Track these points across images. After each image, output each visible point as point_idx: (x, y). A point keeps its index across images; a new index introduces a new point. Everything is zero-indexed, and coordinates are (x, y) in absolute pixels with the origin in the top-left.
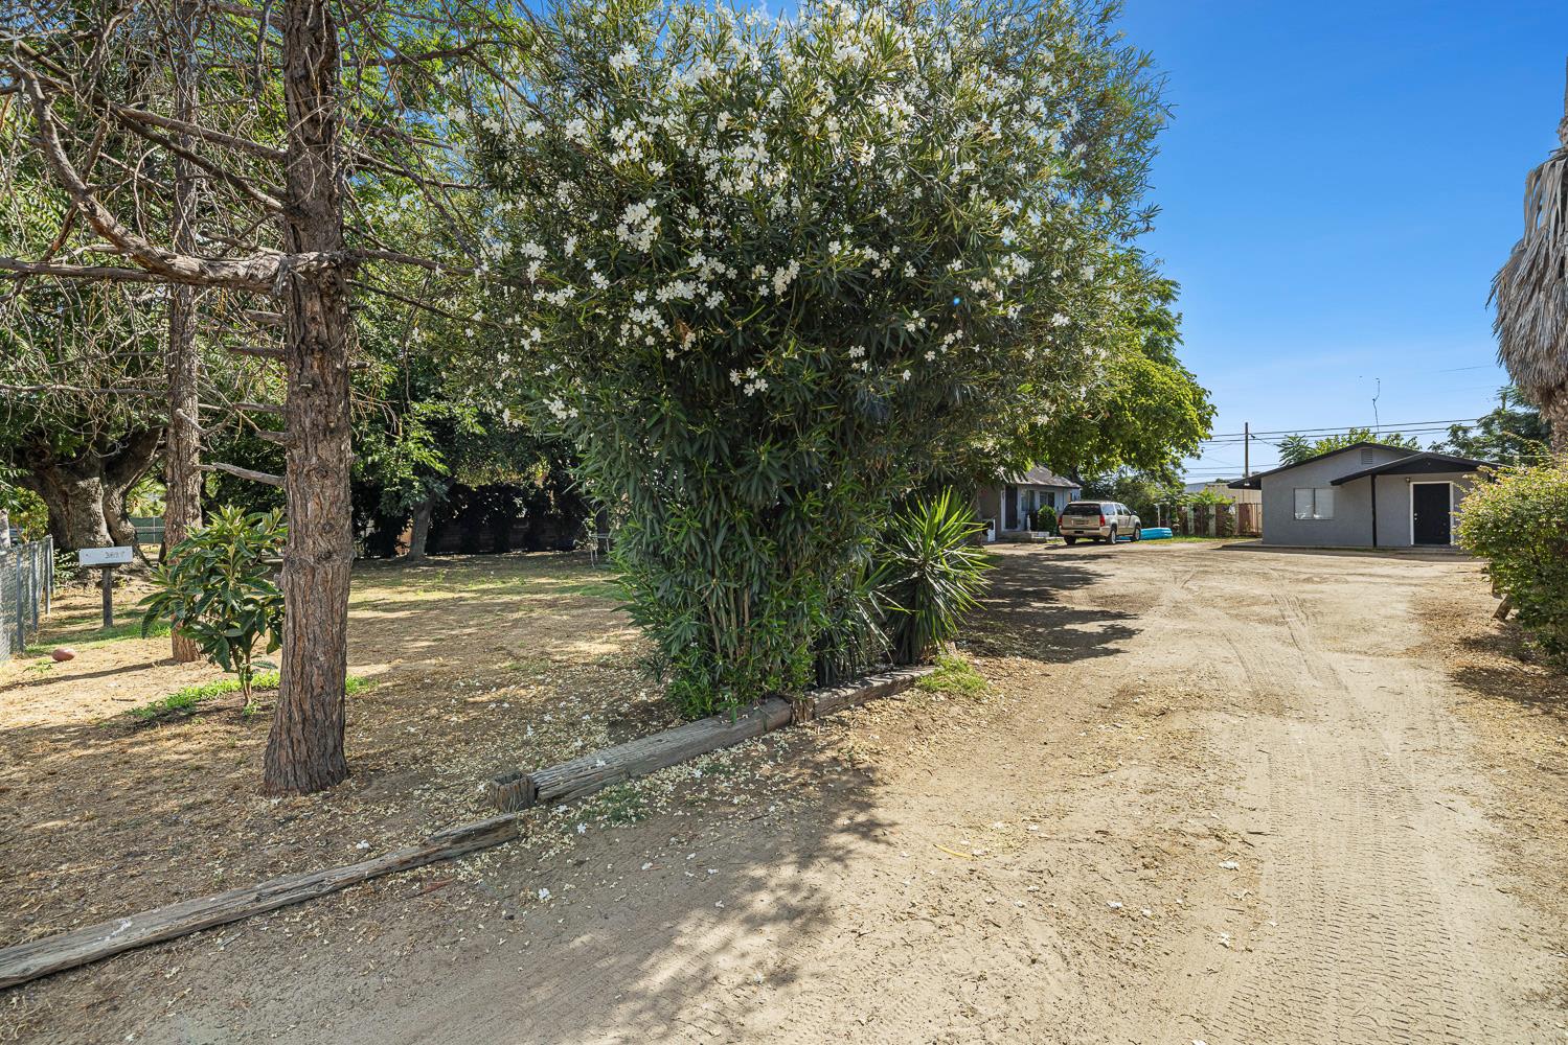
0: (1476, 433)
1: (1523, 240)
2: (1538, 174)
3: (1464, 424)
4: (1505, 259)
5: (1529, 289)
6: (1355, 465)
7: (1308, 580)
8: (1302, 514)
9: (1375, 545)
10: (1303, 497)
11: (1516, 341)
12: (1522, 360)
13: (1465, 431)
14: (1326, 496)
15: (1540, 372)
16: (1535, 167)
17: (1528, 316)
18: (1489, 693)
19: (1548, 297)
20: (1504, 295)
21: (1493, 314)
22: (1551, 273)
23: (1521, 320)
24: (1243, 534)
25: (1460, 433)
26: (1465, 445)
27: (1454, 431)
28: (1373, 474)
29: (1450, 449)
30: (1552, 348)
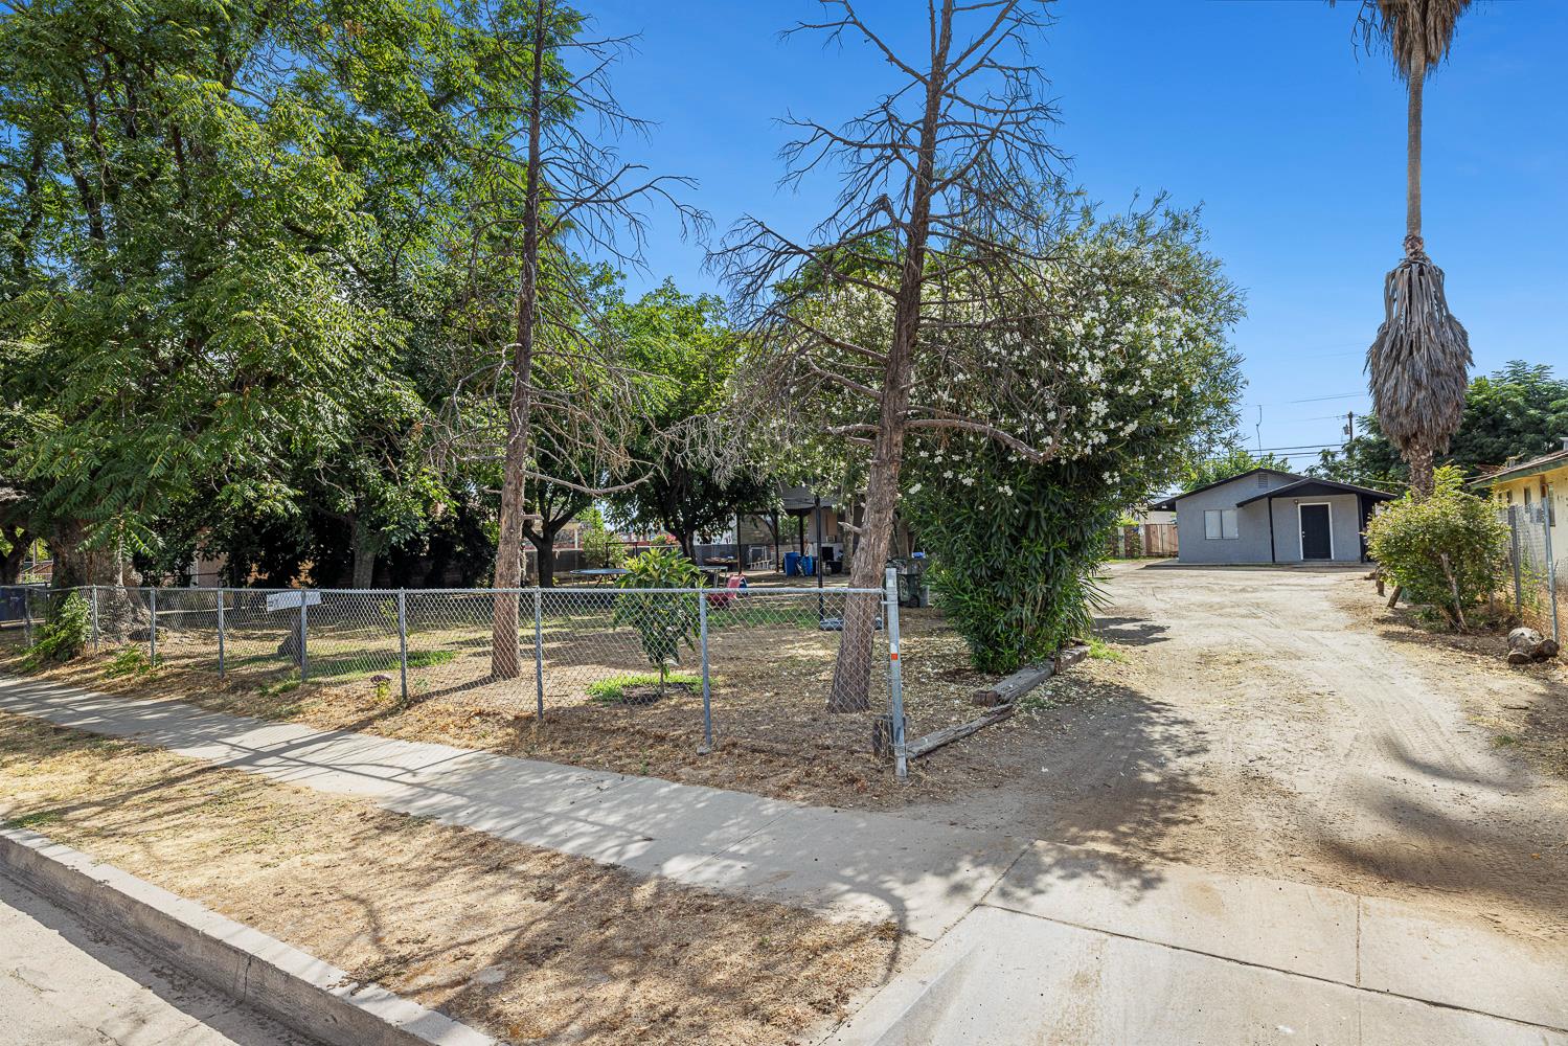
0: (1341, 457)
1: (1384, 324)
2: (1393, 275)
3: (1332, 449)
4: (1373, 338)
5: (1391, 362)
6: (1253, 489)
7: (1243, 590)
8: (1212, 532)
9: (1276, 562)
10: (1212, 517)
11: (1385, 400)
12: (1389, 415)
13: (1333, 456)
14: (1231, 516)
15: (1401, 425)
16: (1391, 270)
17: (1392, 382)
18: (1403, 641)
19: (1404, 369)
20: (1375, 365)
21: (1368, 377)
22: (1405, 352)
23: (1387, 385)
24: (1150, 555)
25: (1329, 458)
26: (1334, 469)
27: (1325, 455)
28: (1271, 496)
29: (1322, 472)
30: (1408, 407)
